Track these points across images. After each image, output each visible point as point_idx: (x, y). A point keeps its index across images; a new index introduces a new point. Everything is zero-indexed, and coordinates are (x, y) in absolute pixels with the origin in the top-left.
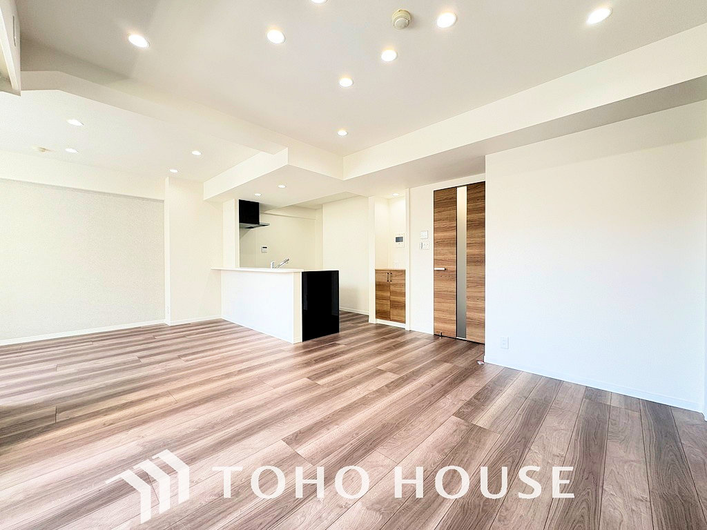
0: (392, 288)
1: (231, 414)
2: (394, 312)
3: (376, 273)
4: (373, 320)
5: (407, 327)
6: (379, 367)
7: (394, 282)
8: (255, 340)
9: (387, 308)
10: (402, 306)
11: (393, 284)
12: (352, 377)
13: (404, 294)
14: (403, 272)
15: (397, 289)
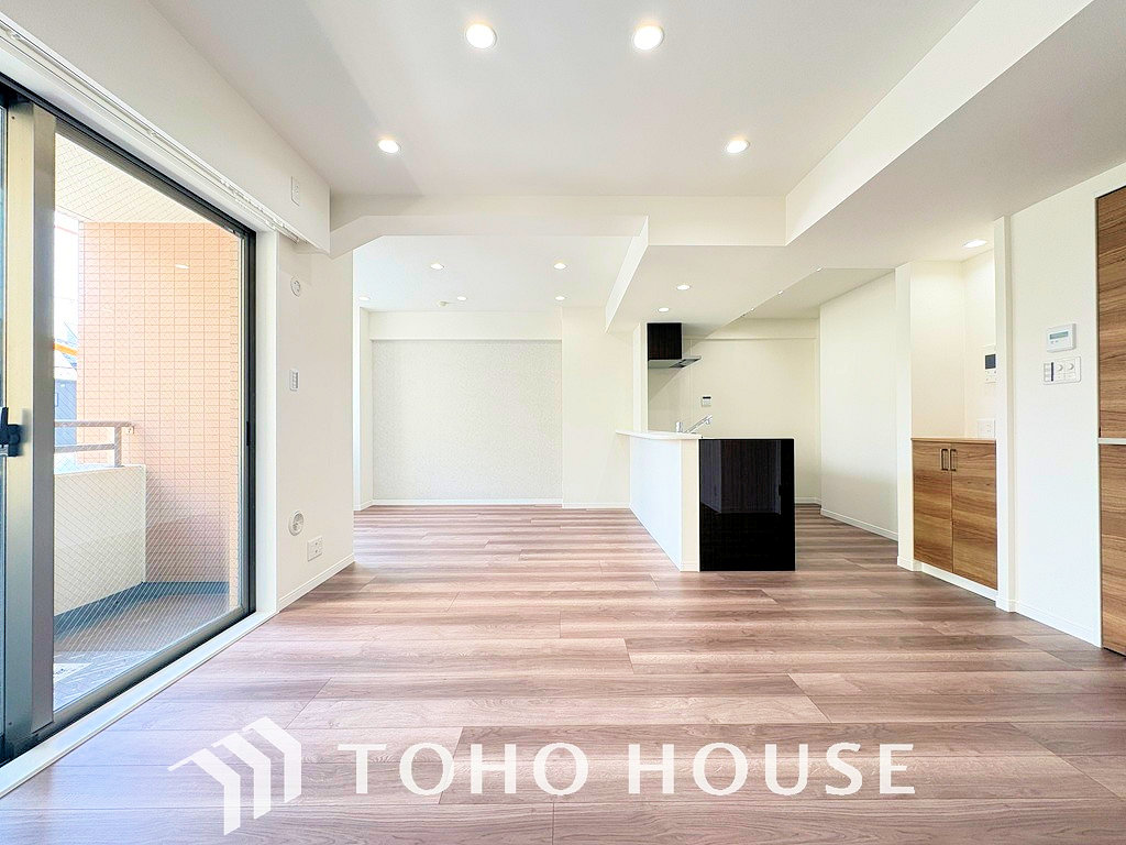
0: (958, 488)
1: (469, 652)
2: (962, 552)
3: (914, 447)
4: (906, 558)
5: (1002, 600)
6: (793, 676)
7: (962, 472)
8: (633, 551)
9: (944, 536)
10: (989, 541)
11: (961, 479)
12: (707, 672)
13: (992, 509)
14: (989, 448)
15: (973, 492)
